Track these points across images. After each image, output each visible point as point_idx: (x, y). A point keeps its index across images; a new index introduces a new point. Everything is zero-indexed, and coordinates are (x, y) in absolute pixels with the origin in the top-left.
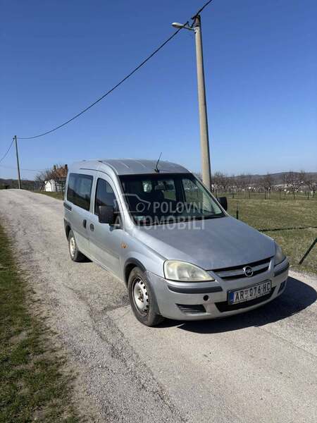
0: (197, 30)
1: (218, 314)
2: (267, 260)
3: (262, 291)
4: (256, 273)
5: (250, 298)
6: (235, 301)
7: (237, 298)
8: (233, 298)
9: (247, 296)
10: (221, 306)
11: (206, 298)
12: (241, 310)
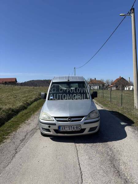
0: (132, 15)
1: (55, 134)
2: (83, 117)
3: (75, 129)
4: (72, 121)
5: (68, 130)
6: (61, 130)
7: (62, 129)
8: (60, 129)
9: (67, 129)
10: (56, 131)
11: (49, 127)
12: (66, 135)
